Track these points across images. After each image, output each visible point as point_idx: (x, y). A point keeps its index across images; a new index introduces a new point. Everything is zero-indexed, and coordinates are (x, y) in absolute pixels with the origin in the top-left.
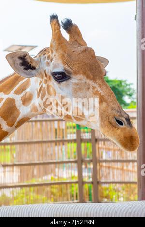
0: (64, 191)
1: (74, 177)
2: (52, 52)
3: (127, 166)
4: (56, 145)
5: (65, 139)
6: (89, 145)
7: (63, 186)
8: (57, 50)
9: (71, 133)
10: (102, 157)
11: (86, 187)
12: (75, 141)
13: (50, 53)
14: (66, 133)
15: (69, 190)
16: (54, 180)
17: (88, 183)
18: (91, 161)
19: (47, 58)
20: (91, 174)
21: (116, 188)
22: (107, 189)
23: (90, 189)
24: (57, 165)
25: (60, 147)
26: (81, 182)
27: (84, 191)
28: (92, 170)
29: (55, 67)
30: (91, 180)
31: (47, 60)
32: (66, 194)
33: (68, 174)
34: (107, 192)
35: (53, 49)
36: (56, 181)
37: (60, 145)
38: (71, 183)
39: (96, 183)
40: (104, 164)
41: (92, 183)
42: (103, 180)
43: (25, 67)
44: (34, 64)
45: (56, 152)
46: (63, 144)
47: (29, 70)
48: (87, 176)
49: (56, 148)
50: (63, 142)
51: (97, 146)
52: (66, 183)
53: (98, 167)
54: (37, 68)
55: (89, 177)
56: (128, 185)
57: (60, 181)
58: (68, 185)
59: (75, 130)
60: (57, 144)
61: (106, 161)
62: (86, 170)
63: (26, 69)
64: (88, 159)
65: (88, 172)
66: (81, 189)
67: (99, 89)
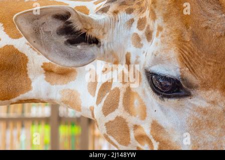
2: (154, 17)
4: (7, 127)
5: (27, 115)
6: (76, 130)
8: (166, 17)
12: (46, 120)
13: (147, 14)
19: (135, 25)
25: (15, 132)
29: (157, 60)
31: (135, 29)
35: (156, 11)
37: (15, 126)
43: (71, 37)
44: (95, 33)
46: (23, 126)
47: (79, 47)
49: (8, 134)
50: (23, 121)
51: (91, 132)
54: (104, 41)
60: (11, 124)
63: (72, 42)
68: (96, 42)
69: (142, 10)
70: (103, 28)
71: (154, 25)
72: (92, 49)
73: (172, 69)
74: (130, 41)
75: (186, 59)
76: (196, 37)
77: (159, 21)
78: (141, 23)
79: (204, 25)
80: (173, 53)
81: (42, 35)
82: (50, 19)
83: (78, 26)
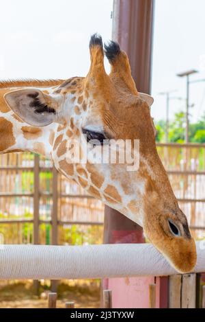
0: (15, 232)
1: (28, 214)
2: (87, 96)
3: (95, 204)
4: (7, 173)
5: (19, 166)
6: (50, 176)
7: (15, 225)
8: (95, 95)
9: (27, 160)
10: (65, 191)
11: (43, 227)
12: (32, 169)
13: (83, 94)
14: (22, 160)
15: (21, 231)
16: (3, 217)
17: (46, 222)
18: (51, 195)
19: (76, 100)
20: (50, 212)
21: (80, 230)
22: (69, 231)
23: (47, 231)
24: (8, 199)
25: (12, 177)
26: (37, 221)
27: (40, 233)
28: (51, 208)
29: (89, 122)
30: (50, 219)
31: (76, 103)
32: (18, 236)
33: (21, 210)
34: (69, 235)
36: (6, 219)
37: (12, 173)
38: (24, 222)
39: (56, 223)
40: (67, 200)
41: (51, 222)
42: (65, 219)
43: (37, 108)
44: (52, 106)
45: (8, 182)
46: (17, 173)
47: (43, 114)
48: (45, 214)
49: (8, 178)
50: (17, 170)
51: (59, 177)
52: (18, 222)
53: (59, 204)
54: (58, 110)
55: (47, 215)
56: (96, 227)
57: (10, 219)
58: (21, 225)
59: (32, 157)
60: (10, 172)
61: (69, 196)
62: (44, 207)
63: (39, 111)
64: (47, 193)
65: (47, 209)
66: (36, 229)
67: (149, 168)
68: (53, 111)
69: (80, 92)
70: (57, 103)
71: (87, 101)
72: (51, 116)
73: (98, 127)
74: (73, 111)
75: (107, 121)
76: (113, 108)
77: (91, 98)
78: (80, 99)
79: (118, 101)
80: (99, 117)
81: (21, 107)
82: (26, 97)
83: (43, 101)
